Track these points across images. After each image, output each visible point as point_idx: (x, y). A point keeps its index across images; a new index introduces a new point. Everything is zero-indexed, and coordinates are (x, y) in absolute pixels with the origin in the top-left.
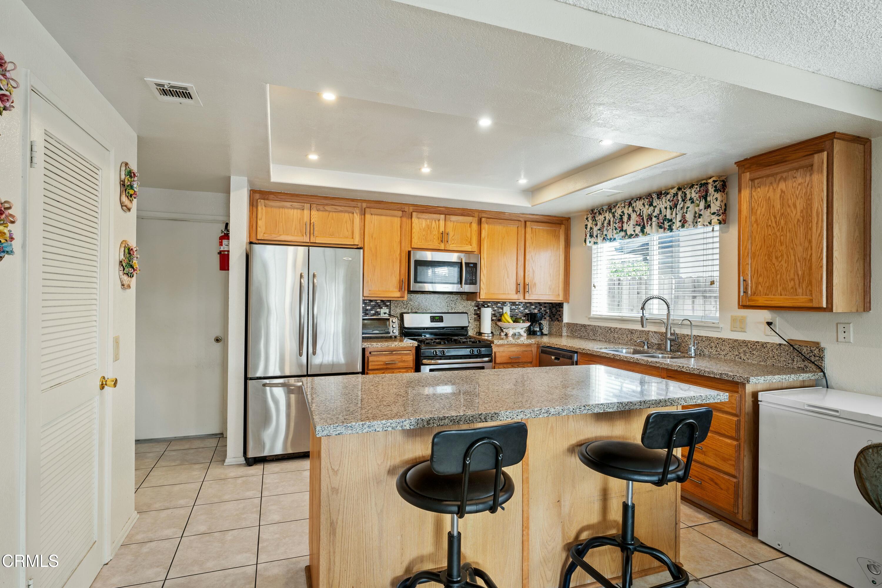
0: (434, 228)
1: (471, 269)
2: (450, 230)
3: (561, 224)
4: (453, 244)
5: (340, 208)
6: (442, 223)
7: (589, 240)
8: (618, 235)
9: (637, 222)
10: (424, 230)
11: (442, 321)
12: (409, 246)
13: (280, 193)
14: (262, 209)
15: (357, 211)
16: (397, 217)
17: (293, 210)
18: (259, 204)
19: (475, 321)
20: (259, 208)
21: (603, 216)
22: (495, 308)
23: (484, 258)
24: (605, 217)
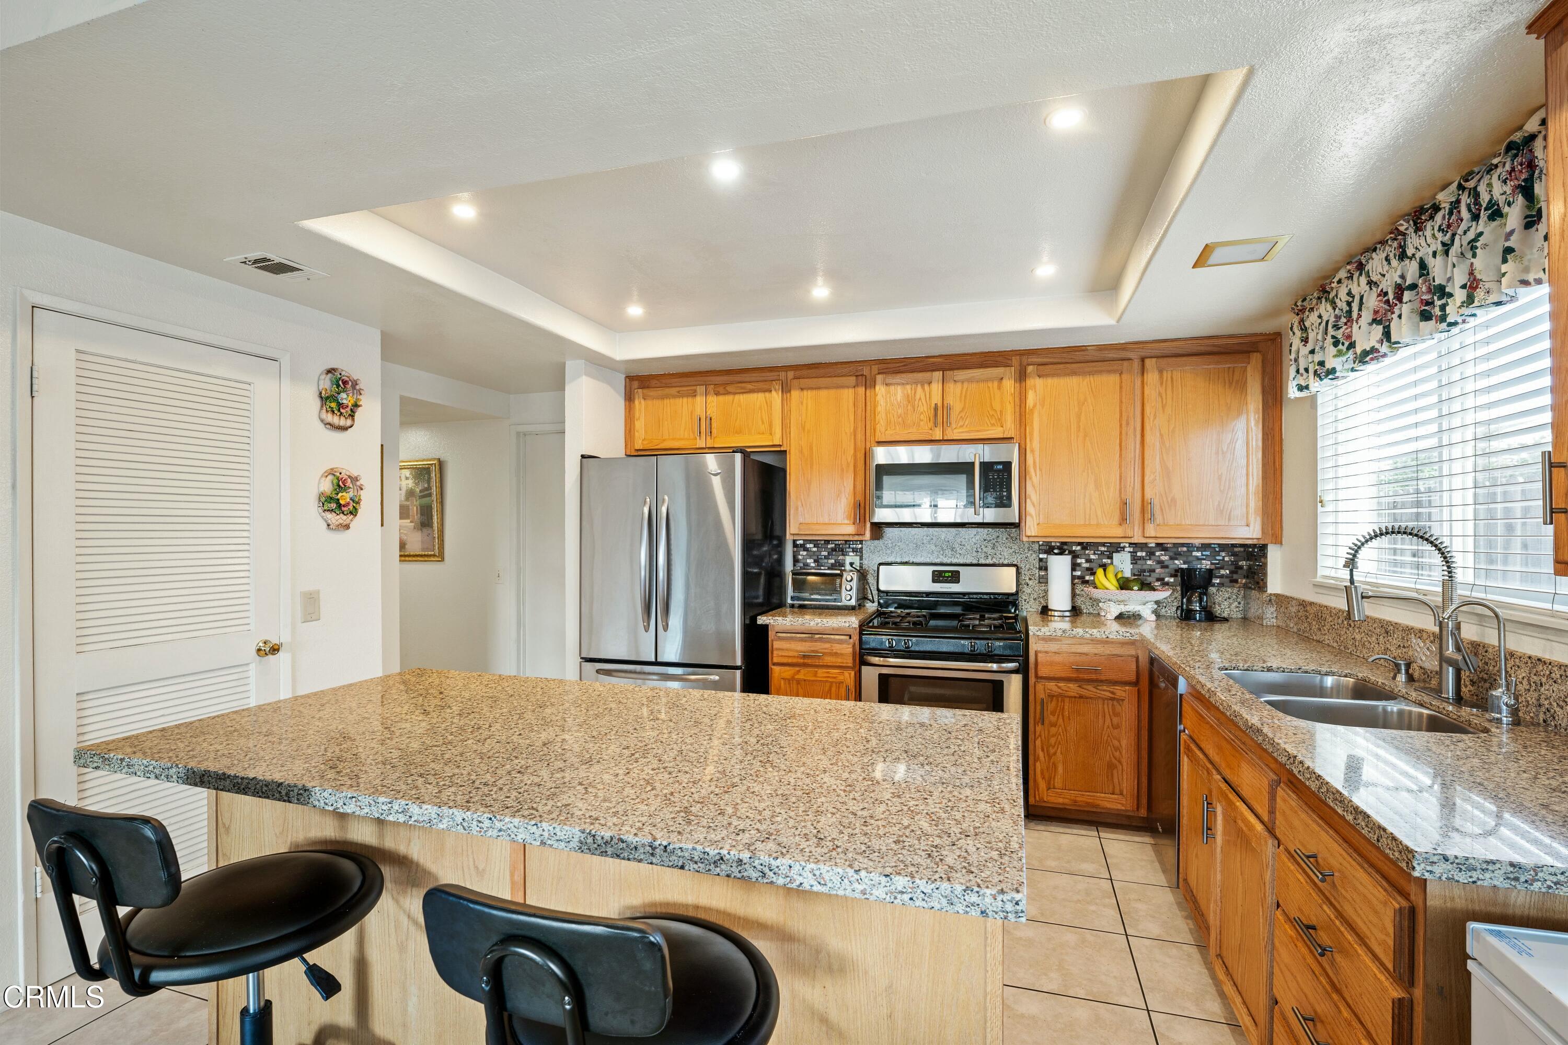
0: (920, 399)
1: (998, 475)
2: (950, 400)
3: (1249, 352)
4: (961, 426)
5: (749, 386)
6: (936, 388)
7: (1295, 383)
8: (1344, 359)
9: (1376, 312)
10: (899, 406)
11: (958, 582)
12: (872, 439)
13: (664, 375)
14: (640, 403)
15: (778, 386)
16: (848, 387)
17: (681, 399)
18: (637, 396)
19: (1039, 582)
20: (637, 402)
21: (1316, 313)
22: (1092, 557)
23: (1032, 451)
24: (1320, 317)
